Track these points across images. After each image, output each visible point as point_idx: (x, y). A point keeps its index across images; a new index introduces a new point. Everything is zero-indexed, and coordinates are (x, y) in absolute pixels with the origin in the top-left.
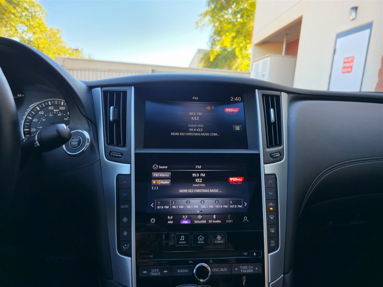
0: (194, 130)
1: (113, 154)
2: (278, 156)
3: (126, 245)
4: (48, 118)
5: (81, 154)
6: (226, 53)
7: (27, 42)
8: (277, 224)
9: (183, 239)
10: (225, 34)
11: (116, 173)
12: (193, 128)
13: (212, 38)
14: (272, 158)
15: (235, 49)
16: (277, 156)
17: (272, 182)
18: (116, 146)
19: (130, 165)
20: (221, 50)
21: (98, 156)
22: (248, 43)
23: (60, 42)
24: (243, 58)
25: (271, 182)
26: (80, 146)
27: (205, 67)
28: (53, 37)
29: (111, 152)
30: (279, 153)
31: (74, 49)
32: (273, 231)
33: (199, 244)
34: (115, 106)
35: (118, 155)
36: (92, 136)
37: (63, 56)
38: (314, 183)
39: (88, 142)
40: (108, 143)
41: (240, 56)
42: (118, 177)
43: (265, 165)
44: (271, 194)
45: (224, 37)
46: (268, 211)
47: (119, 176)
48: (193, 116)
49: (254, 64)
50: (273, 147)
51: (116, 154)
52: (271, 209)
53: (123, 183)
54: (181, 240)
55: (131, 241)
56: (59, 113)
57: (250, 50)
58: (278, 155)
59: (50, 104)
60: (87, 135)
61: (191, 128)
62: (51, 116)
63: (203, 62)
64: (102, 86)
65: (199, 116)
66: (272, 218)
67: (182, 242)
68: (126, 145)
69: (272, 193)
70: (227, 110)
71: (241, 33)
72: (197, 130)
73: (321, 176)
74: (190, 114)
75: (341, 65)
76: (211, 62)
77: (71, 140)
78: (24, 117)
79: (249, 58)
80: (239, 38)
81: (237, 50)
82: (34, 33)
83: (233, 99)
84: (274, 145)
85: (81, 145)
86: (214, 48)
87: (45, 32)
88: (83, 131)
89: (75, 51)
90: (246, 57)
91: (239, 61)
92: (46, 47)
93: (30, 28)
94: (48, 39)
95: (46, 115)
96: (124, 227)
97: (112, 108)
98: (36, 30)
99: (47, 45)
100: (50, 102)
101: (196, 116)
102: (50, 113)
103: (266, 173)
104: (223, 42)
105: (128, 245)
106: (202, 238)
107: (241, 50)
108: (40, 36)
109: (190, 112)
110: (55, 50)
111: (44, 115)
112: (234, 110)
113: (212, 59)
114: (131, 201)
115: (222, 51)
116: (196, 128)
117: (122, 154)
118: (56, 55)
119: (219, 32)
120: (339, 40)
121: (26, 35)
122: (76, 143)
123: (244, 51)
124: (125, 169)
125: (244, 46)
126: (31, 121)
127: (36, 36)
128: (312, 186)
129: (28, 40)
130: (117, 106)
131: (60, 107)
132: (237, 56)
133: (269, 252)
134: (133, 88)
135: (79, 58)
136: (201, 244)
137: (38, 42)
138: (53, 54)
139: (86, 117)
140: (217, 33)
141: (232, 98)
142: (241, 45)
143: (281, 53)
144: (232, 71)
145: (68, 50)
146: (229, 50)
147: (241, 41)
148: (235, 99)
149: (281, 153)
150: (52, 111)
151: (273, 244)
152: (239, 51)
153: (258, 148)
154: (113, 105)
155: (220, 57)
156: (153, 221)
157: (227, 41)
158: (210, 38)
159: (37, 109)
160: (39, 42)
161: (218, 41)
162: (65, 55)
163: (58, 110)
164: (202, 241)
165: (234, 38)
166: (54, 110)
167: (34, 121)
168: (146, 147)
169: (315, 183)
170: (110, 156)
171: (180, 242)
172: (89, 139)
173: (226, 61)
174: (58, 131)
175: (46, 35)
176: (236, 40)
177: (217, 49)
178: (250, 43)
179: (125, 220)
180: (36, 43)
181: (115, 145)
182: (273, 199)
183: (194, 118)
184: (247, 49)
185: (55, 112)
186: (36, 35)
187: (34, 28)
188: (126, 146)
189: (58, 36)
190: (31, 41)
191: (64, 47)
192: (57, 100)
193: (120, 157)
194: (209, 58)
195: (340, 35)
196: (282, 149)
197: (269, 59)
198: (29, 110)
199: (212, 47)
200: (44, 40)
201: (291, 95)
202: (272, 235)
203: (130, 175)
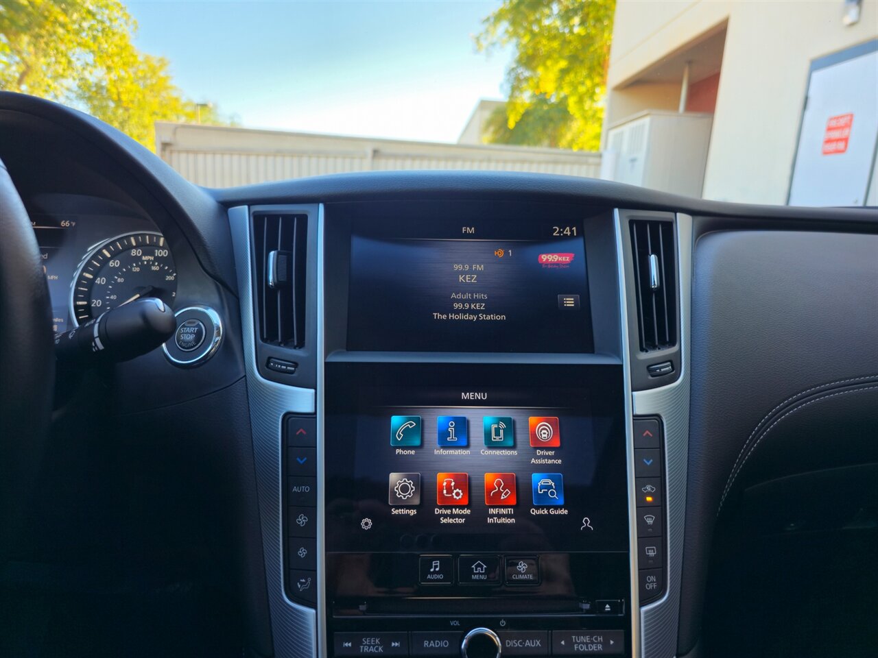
0: (464, 306)
1: (275, 363)
2: (666, 371)
3: (304, 581)
4: (129, 275)
5: (204, 363)
6: (545, 108)
7: (94, 89)
8: (662, 536)
9: (437, 569)
10: (545, 65)
11: (283, 409)
12: (463, 302)
13: (512, 74)
14: (652, 376)
15: (566, 98)
16: (664, 371)
17: (651, 435)
18: (282, 345)
19: (313, 391)
20: (535, 101)
21: (241, 367)
22: (598, 85)
23: (166, 88)
24: (585, 118)
25: (649, 433)
26: (199, 345)
27: (496, 141)
28: (151, 77)
29: (269, 358)
30: (669, 363)
31: (198, 105)
32: (652, 554)
33: (476, 580)
34: (279, 249)
35: (287, 366)
36: (227, 321)
37: (174, 119)
38: (755, 434)
39: (218, 334)
40: (265, 337)
41: (577, 115)
42: (286, 418)
43: (635, 393)
44: (648, 464)
45: (540, 70)
46: (641, 505)
47: (288, 416)
48: (463, 273)
49: (612, 133)
50: (654, 347)
51: (282, 365)
52: (649, 499)
53: (298, 433)
54: (432, 570)
55: (316, 571)
56: (153, 265)
57: (603, 99)
58: (667, 368)
59: (134, 244)
60: (215, 317)
61: (458, 301)
62: (136, 272)
63: (492, 129)
64: (250, 202)
65: (476, 272)
66: (650, 521)
67: (435, 577)
68: (304, 343)
69: (651, 461)
70: (544, 257)
71: (582, 62)
72: (472, 306)
73: (770, 418)
74: (457, 267)
75: (822, 135)
76: (512, 131)
77: (180, 330)
78: (77, 275)
79: (599, 119)
80: (576, 73)
81: (572, 102)
82: (109, 68)
83: (559, 232)
84: (657, 343)
85: (202, 341)
86: (516, 97)
87: (133, 66)
88: (207, 309)
89: (199, 107)
90: (593, 116)
91: (577, 125)
92: (136, 100)
93: (101, 57)
94: (141, 82)
95: (124, 270)
96: (300, 537)
97: (272, 253)
98: (113, 62)
99: (137, 94)
100: (133, 240)
101: (471, 272)
102: (134, 265)
103: (638, 411)
104: (538, 82)
105: (309, 580)
106: (482, 567)
107: (581, 101)
108: (123, 74)
109: (456, 263)
110: (155, 107)
111: (119, 269)
112: (560, 259)
113: (511, 124)
114: (316, 477)
115: (536, 104)
116: (470, 301)
117: (296, 365)
118: (159, 119)
119: (529, 60)
120: (817, 75)
121: (91, 73)
122: (192, 337)
123: (587, 104)
124: (303, 400)
125: (588, 90)
126: (91, 282)
127: (113, 76)
128: (750, 442)
129: (96, 85)
130: (285, 252)
131: (156, 251)
132: (572, 116)
133: (642, 603)
134: (321, 207)
135: (209, 124)
136: (481, 580)
137: (117, 89)
138: (151, 115)
139: (215, 277)
140: (524, 61)
141: (556, 229)
142: (582, 89)
143: (676, 108)
144: (561, 150)
145: (185, 105)
146: (554, 100)
147: (582, 79)
148: (564, 230)
149: (675, 362)
150: (137, 259)
151: (651, 585)
152: (576, 103)
153: (617, 352)
154: (275, 248)
155: (531, 119)
156: (366, 524)
157: (548, 79)
158: (509, 74)
159: (104, 256)
160: (121, 90)
161: (527, 79)
162: (178, 118)
163: (152, 258)
164: (482, 574)
165: (564, 72)
166: (144, 258)
167: (99, 282)
168: (351, 347)
169: (757, 436)
170: (269, 369)
171: (429, 577)
172: (219, 328)
173: (545, 127)
174: (145, 317)
175: (135, 73)
176: (571, 77)
177: (526, 98)
178: (604, 83)
179: (302, 520)
180: (114, 90)
181: (281, 343)
182: (654, 475)
183: (465, 278)
184: (596, 98)
185: (145, 263)
186: (114, 73)
187: (110, 56)
188: (306, 344)
189: (162, 74)
190: (102, 88)
191: (177, 99)
192: (149, 235)
193: (292, 372)
194: (506, 121)
195: (819, 64)
196: (676, 353)
197: (647, 121)
198: (86, 257)
199: (512, 96)
200: (132, 83)
201: (700, 219)
202: (651, 561)
203: (314, 416)
